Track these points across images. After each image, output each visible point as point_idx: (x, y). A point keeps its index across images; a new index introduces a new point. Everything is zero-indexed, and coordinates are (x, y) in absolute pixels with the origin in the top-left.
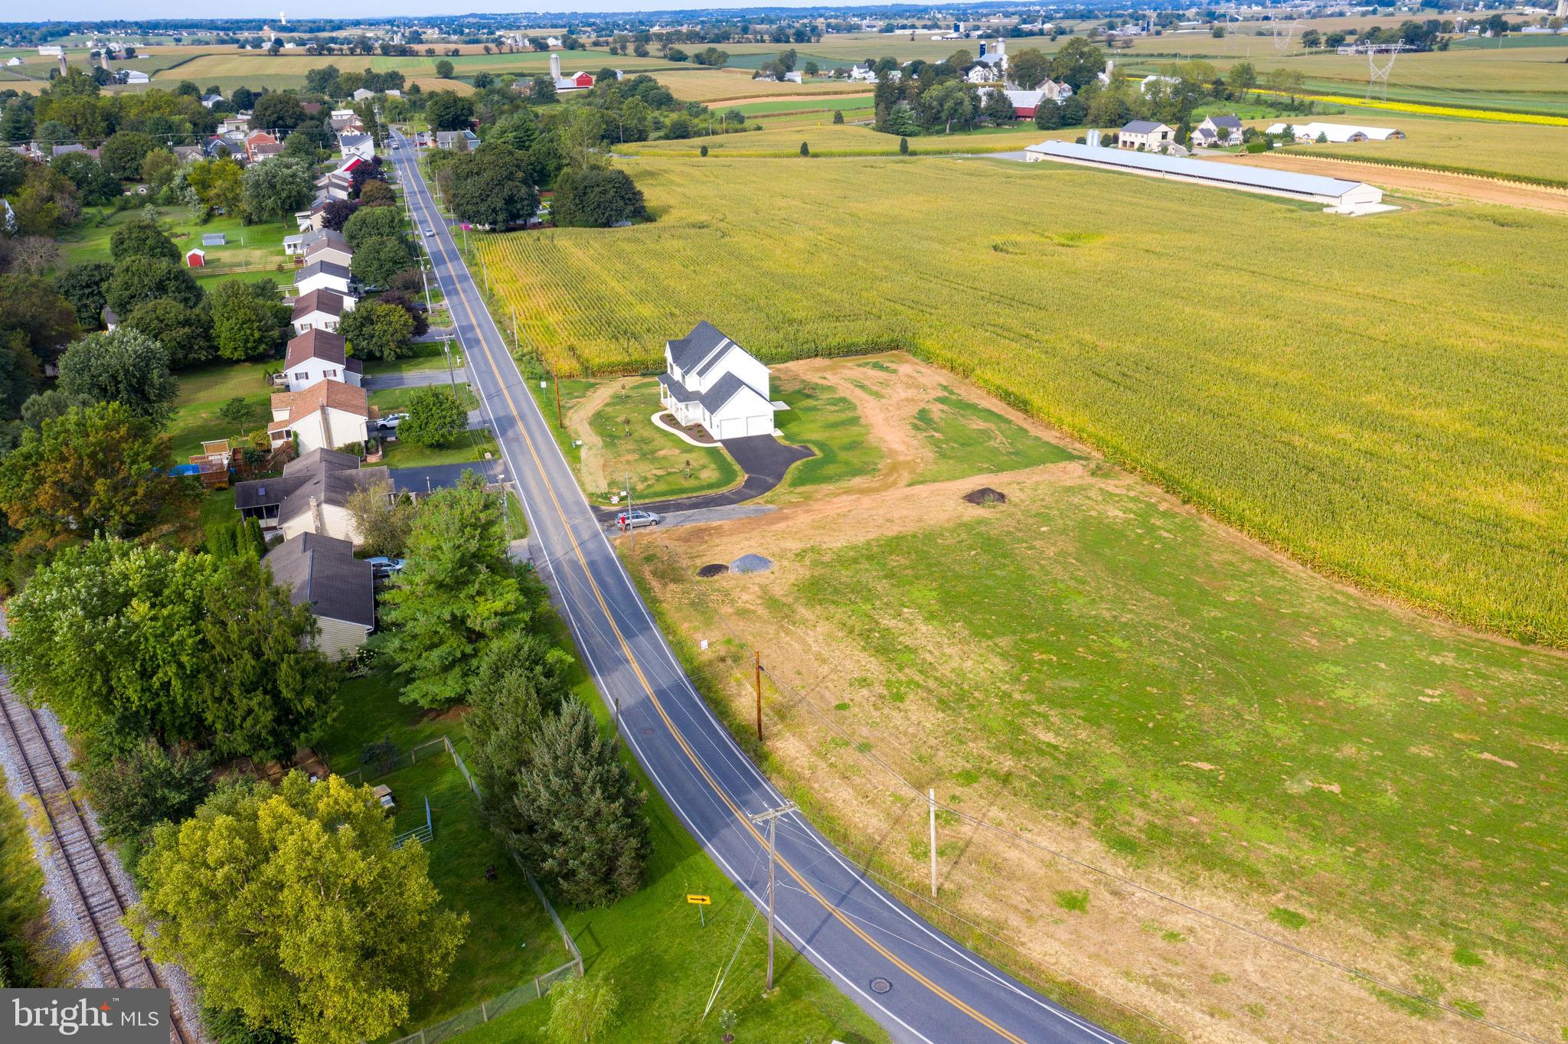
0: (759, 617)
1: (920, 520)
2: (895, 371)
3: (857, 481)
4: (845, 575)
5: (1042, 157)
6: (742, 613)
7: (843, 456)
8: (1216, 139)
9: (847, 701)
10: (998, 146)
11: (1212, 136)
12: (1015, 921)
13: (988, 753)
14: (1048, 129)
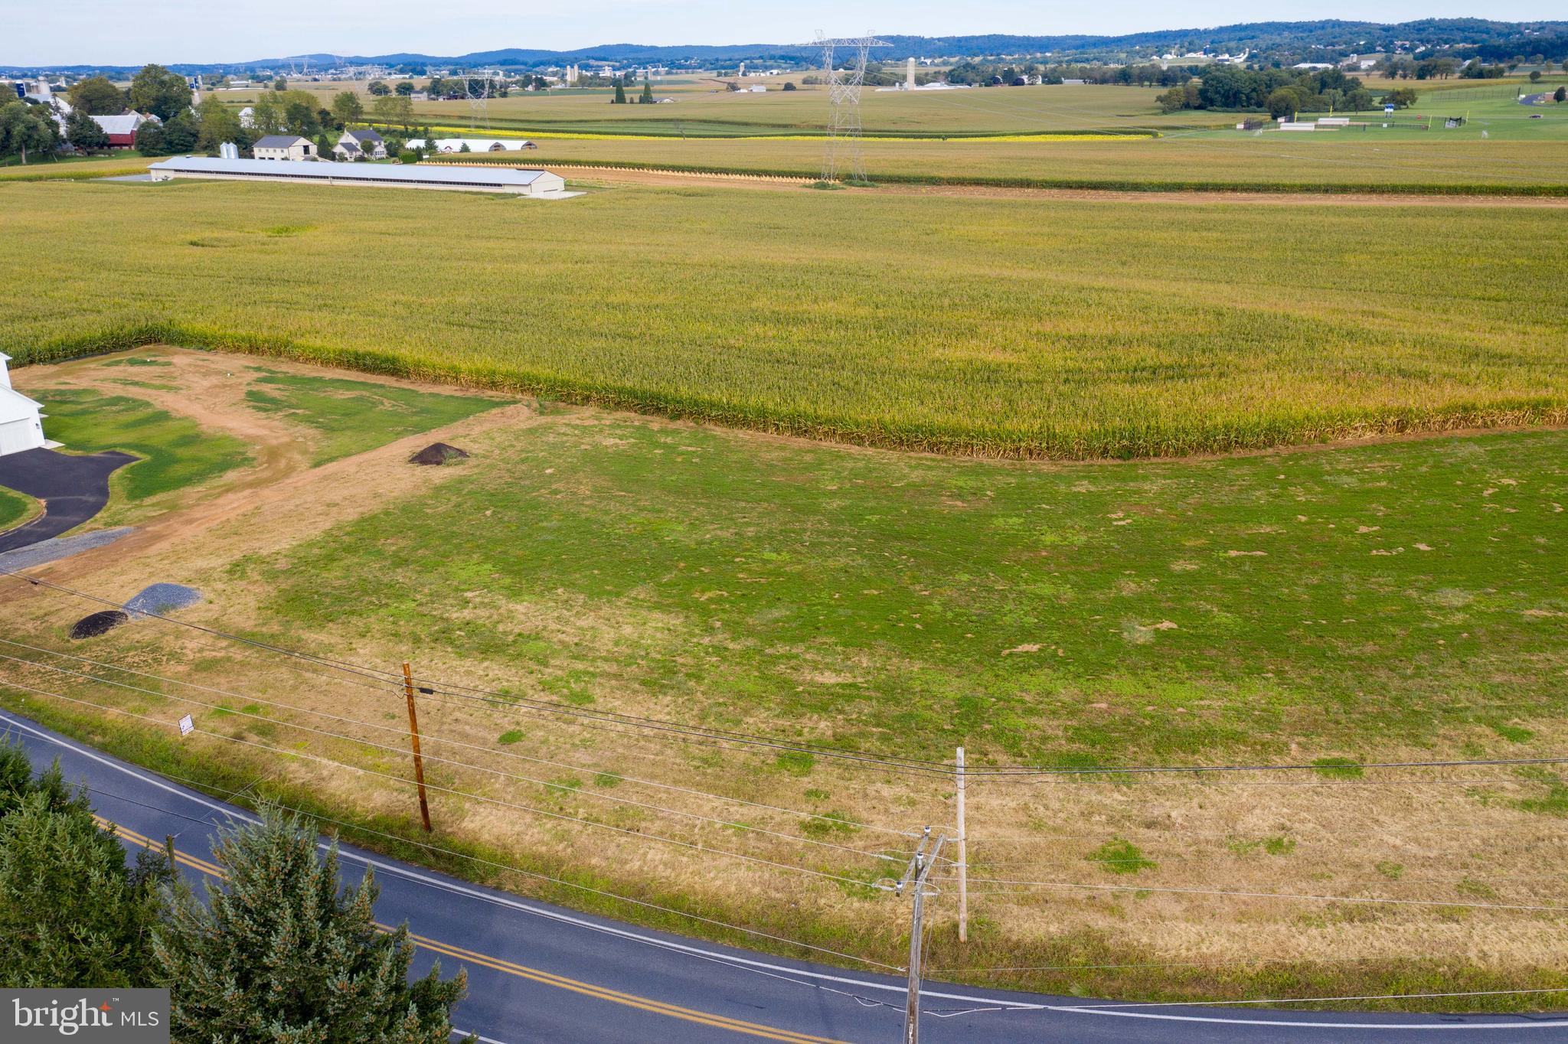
0: (242, 664)
1: (376, 495)
2: (169, 364)
3: (231, 476)
4: (334, 576)
5: (172, 175)
6: (206, 666)
7: (183, 452)
8: (359, 153)
9: (511, 728)
10: (104, 170)
11: (357, 150)
12: (1100, 922)
13: (782, 722)
14: (155, 155)
